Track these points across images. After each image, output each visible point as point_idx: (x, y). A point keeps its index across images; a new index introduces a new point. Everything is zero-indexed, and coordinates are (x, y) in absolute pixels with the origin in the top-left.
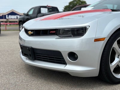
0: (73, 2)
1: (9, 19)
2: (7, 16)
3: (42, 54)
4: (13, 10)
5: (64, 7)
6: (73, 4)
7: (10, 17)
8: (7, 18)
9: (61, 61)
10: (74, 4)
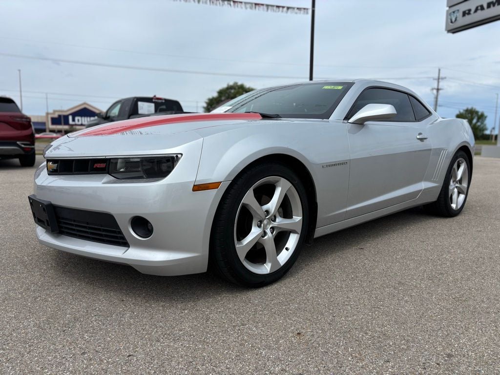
0: (228, 91)
1: (76, 125)
2: (70, 118)
3: (74, 221)
4: (85, 104)
5: (207, 101)
6: (227, 95)
7: (78, 120)
8: (71, 122)
9: (117, 237)
10: (229, 95)
